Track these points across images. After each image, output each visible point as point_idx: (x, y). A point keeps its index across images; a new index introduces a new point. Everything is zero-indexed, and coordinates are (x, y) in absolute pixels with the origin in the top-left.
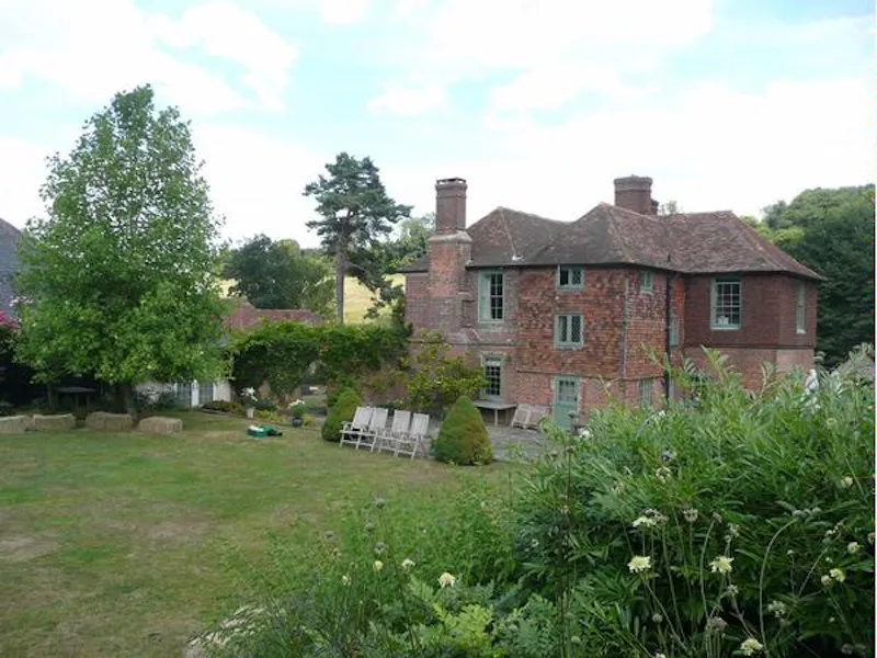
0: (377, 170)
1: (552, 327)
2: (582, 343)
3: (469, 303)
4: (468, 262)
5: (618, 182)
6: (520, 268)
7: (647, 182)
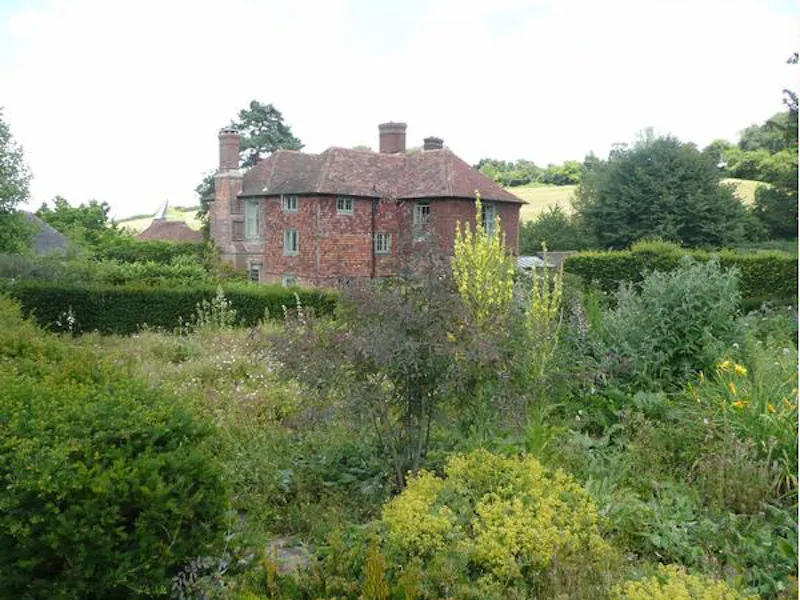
0: (282, 119)
1: (282, 240)
2: (297, 252)
3: (239, 223)
4: (240, 193)
5: (382, 127)
6: (267, 197)
7: (403, 127)
